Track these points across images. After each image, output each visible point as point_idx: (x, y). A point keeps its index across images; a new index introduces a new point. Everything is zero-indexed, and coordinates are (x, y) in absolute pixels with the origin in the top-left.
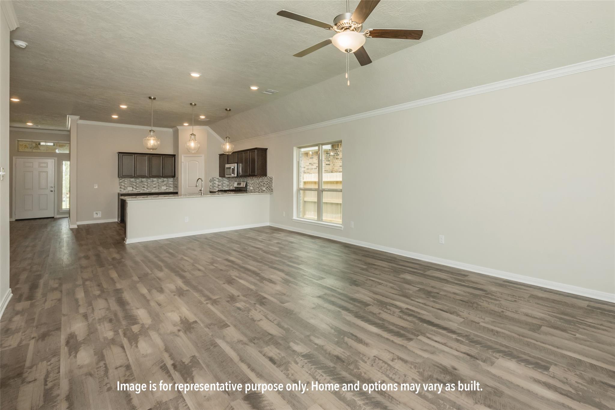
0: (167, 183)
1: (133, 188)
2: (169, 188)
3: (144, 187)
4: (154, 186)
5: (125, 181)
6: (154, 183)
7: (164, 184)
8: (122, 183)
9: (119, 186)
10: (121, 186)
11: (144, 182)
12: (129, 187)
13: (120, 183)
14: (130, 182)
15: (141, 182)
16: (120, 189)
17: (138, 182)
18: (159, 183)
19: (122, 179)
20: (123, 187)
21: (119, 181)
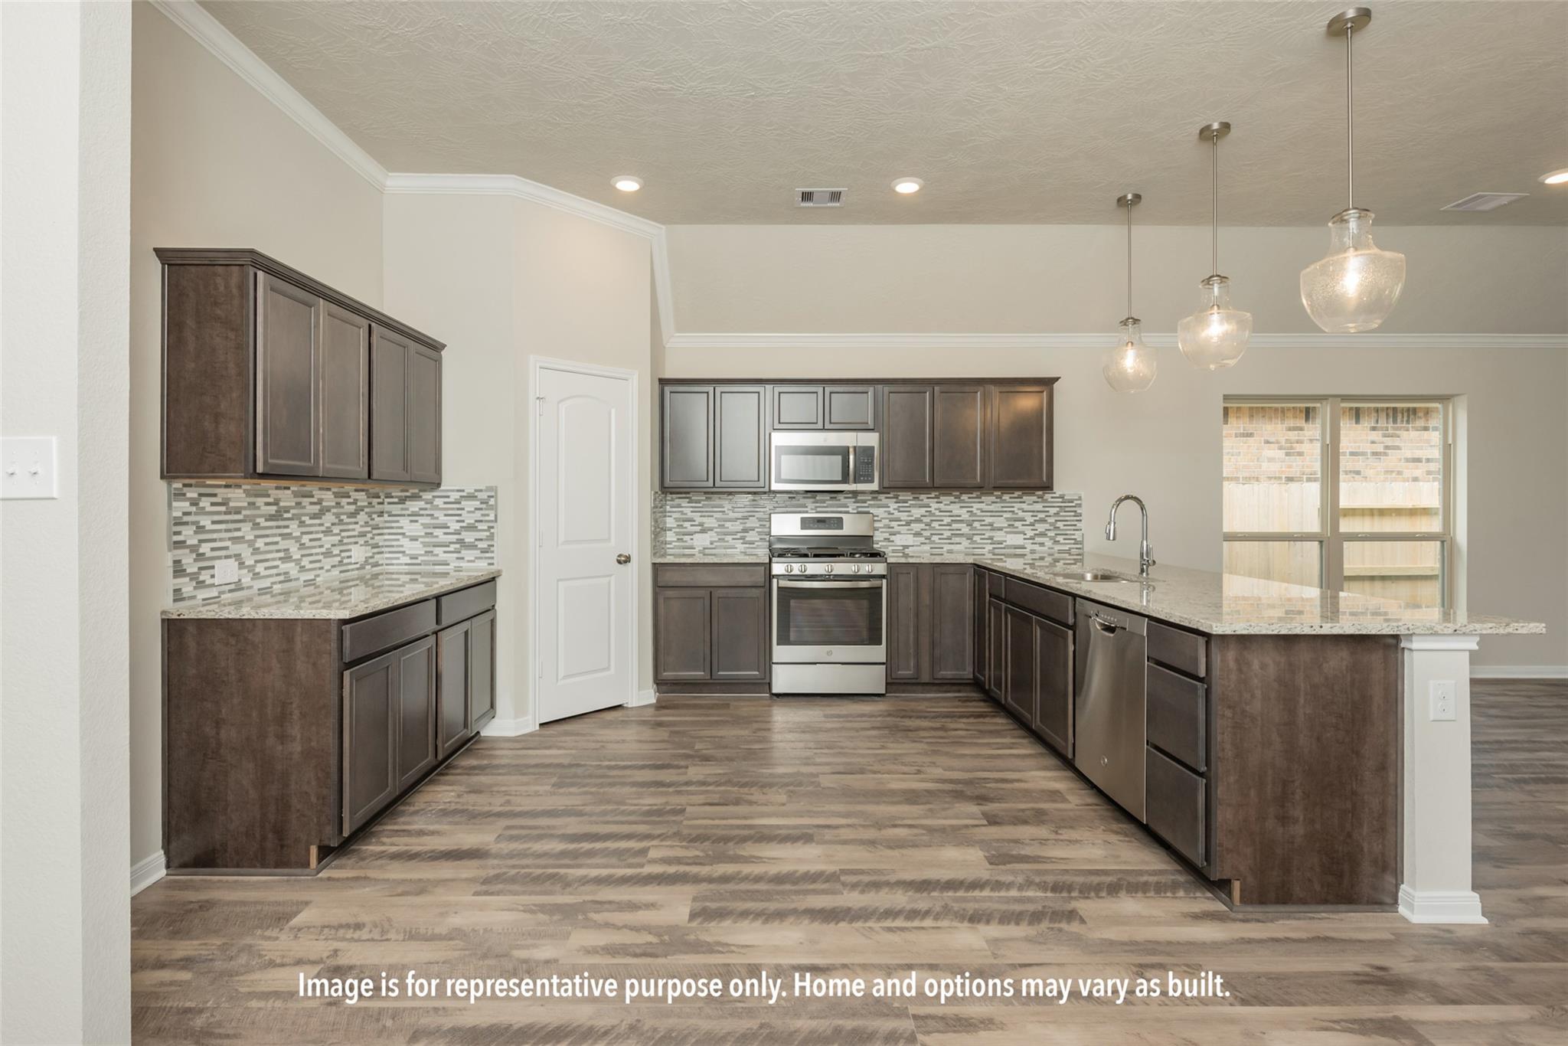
0: (367, 524)
1: (242, 565)
3: (287, 559)
4: (327, 542)
6: (328, 519)
7: (358, 529)
8: (186, 523)
9: (170, 550)
10: (180, 553)
11: (286, 515)
12: (219, 558)
13: (176, 524)
14: (225, 513)
15: (273, 515)
16: (175, 577)
17: (263, 520)
18: (341, 522)
19: (185, 490)
20: (190, 564)
21: (170, 505)
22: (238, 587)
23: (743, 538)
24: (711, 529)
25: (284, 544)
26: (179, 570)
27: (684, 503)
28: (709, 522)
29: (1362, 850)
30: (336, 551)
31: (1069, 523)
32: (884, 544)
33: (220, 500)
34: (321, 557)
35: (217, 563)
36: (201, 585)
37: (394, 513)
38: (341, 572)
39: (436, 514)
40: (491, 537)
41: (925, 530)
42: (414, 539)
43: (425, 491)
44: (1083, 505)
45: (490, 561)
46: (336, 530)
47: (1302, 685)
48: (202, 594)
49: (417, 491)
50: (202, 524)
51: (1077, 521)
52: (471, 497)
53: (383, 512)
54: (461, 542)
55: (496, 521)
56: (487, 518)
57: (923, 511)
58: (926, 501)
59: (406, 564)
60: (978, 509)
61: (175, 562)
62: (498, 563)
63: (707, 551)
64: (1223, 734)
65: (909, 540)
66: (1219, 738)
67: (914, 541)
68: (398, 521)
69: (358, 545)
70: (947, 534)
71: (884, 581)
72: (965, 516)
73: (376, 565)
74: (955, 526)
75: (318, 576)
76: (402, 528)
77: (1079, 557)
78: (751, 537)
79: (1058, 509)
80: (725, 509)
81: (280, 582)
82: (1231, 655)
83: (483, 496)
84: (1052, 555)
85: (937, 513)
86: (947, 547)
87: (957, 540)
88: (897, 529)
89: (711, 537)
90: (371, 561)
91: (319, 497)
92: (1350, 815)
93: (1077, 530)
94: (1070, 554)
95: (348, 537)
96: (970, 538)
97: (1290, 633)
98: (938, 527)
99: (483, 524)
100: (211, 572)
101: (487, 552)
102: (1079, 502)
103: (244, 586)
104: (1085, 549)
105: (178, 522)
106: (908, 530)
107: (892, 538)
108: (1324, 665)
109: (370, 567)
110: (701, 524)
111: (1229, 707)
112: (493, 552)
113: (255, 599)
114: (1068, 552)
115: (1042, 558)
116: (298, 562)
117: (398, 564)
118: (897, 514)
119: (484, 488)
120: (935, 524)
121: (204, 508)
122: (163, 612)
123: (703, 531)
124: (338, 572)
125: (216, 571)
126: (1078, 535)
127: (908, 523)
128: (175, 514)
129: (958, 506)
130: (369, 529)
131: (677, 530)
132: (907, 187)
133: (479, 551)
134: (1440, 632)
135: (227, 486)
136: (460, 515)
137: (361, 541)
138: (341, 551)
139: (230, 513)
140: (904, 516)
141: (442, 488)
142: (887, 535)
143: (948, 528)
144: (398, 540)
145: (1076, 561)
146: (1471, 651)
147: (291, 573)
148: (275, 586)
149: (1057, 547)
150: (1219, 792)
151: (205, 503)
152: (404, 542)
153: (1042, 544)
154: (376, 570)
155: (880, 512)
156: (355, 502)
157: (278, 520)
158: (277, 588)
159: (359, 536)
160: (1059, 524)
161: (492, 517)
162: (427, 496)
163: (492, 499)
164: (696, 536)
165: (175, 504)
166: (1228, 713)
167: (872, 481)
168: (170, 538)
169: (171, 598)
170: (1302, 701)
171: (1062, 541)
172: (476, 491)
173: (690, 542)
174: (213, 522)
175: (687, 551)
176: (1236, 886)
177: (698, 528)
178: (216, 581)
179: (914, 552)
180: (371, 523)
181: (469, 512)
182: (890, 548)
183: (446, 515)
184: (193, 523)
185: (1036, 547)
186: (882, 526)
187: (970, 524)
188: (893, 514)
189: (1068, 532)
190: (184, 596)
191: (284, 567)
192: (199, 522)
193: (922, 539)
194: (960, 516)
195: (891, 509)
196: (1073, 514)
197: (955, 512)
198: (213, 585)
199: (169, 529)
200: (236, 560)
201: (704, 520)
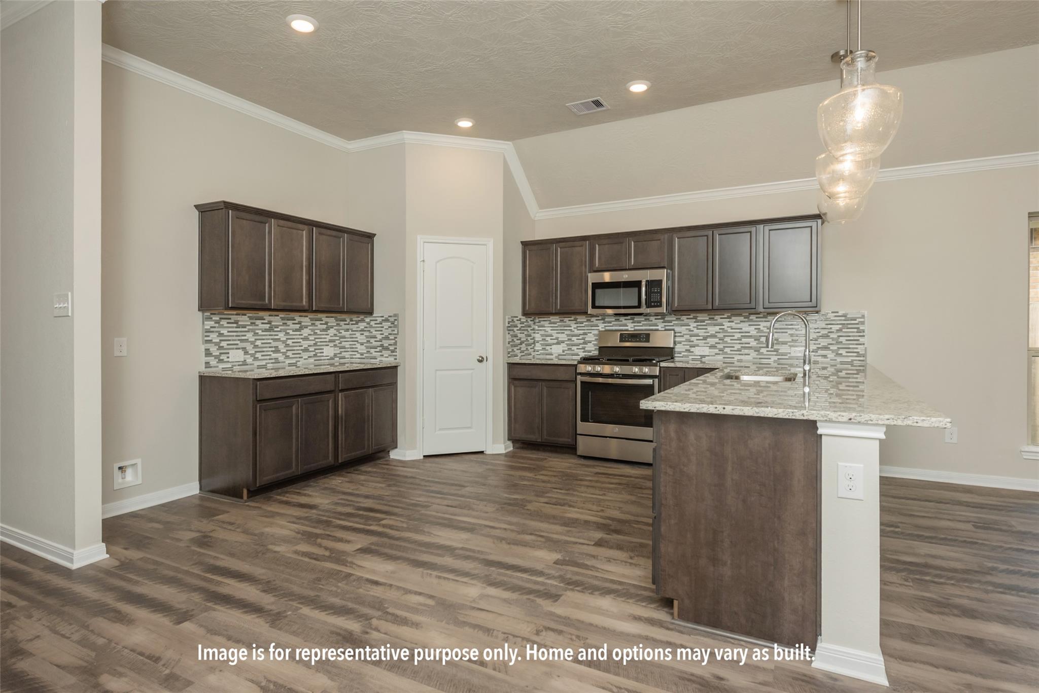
0: (335, 335)
1: (246, 353)
2: (340, 353)
3: (277, 350)
4: (305, 344)
5: (222, 326)
6: (305, 332)
7: (328, 338)
8: (213, 332)
9: (203, 344)
10: (208, 346)
11: (276, 329)
12: (233, 349)
13: (206, 332)
14: (236, 327)
15: (267, 329)
16: (206, 356)
17: (261, 331)
18: (315, 334)
19: (212, 316)
20: (214, 350)
21: (203, 323)
22: (244, 363)
23: (583, 348)
24: (563, 342)
25: (274, 344)
26: (208, 353)
27: (546, 324)
28: (563, 337)
29: (783, 599)
30: (311, 349)
31: (852, 338)
32: (686, 354)
33: (233, 321)
34: (301, 352)
35: (230, 351)
36: (221, 361)
37: (354, 330)
38: (315, 360)
39: (372, 330)
40: (395, 344)
41: (719, 343)
42: (362, 344)
43: (366, 317)
44: (866, 323)
45: (395, 357)
46: (311, 338)
47: (730, 455)
48: (221, 366)
49: (363, 317)
50: (222, 332)
51: (860, 336)
52: (387, 320)
53: (348, 329)
54: (382, 346)
55: (398, 334)
56: (394, 332)
57: (717, 328)
58: (720, 321)
59: (359, 358)
60: (764, 327)
61: (206, 350)
62: (399, 359)
63: (560, 357)
64: (666, 486)
65: (706, 351)
66: (662, 489)
67: (709, 352)
68: (355, 334)
69: (329, 347)
70: (737, 347)
71: (656, 380)
72: (754, 333)
73: (344, 358)
74: (744, 340)
75: (299, 361)
76: (357, 338)
77: (861, 368)
78: (588, 347)
79: (841, 326)
80: (572, 328)
81: (272, 363)
82: (672, 427)
83: (392, 319)
84: (835, 366)
85: (729, 330)
86: (737, 357)
87: (746, 351)
88: (696, 342)
89: (563, 347)
90: (338, 355)
91: (299, 320)
92: (772, 568)
93: (860, 344)
94: (852, 365)
95: (321, 342)
96: (757, 350)
97: (698, 411)
98: (729, 341)
99: (392, 335)
100: (227, 355)
101: (394, 352)
102: (862, 320)
103: (248, 363)
104: (868, 362)
105: (208, 331)
106: (705, 343)
107: (692, 349)
108: (749, 442)
109: (338, 359)
110: (557, 338)
111: (670, 467)
112: (396, 352)
113: (255, 370)
114: (851, 363)
115: (824, 368)
116: (284, 353)
117: (356, 358)
118: (696, 331)
119: (392, 315)
120: (728, 339)
121: (223, 325)
122: (199, 372)
123: (558, 343)
124: (313, 360)
125: (230, 355)
126: (860, 349)
127: (705, 338)
128: (206, 327)
129: (747, 324)
130: (338, 338)
131: (542, 342)
132: (638, 88)
133: (390, 352)
134: (834, 419)
135: (237, 315)
136: (382, 331)
137: (332, 344)
138: (315, 349)
139: (239, 327)
140: (701, 333)
141: (374, 315)
142: (688, 347)
143: (738, 342)
144: (355, 345)
145: (858, 372)
146: (881, 440)
147: (279, 359)
148: (268, 365)
149: (839, 359)
150: (662, 530)
151: (224, 322)
152: (358, 345)
153: (825, 356)
154: (342, 361)
155: (683, 329)
156: (326, 323)
157: (270, 332)
158: (270, 366)
159: (329, 342)
160: (841, 339)
161: (396, 332)
162: (367, 320)
163: (396, 321)
164: (554, 347)
165: (206, 323)
166: (670, 471)
167: (660, 306)
168: (203, 338)
169: (204, 366)
170: (730, 469)
171: (844, 354)
172: (389, 316)
173: (550, 350)
174: (228, 332)
175: (548, 357)
176: (676, 603)
177: (555, 341)
178: (230, 360)
179: (709, 361)
180: (339, 335)
181: (386, 329)
182: (691, 357)
183: (376, 331)
184: (217, 332)
185: (820, 359)
186: (684, 340)
187: (757, 339)
188: (693, 331)
189: (851, 346)
190: (211, 365)
191: (274, 355)
192: (220, 331)
193: (717, 351)
194: (749, 332)
195: (691, 328)
196: (856, 330)
197: (744, 329)
198: (228, 362)
199: (203, 334)
200: (243, 351)
201: (559, 335)
